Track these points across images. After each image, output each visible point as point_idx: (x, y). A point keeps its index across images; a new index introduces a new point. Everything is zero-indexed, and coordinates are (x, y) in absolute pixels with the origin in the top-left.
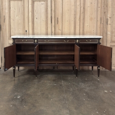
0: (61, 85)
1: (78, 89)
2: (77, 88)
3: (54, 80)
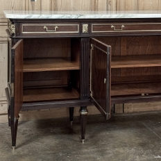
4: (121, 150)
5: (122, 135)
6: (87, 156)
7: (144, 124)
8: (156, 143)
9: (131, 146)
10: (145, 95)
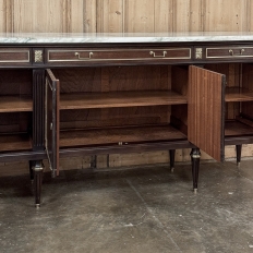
0: (152, 225)
1: (220, 233)
2: (215, 230)
3: (116, 210)
4: (84, 218)
5: (94, 196)
6: (36, 225)
7: (129, 182)
8: (135, 207)
9: (100, 212)
10: (124, 143)
